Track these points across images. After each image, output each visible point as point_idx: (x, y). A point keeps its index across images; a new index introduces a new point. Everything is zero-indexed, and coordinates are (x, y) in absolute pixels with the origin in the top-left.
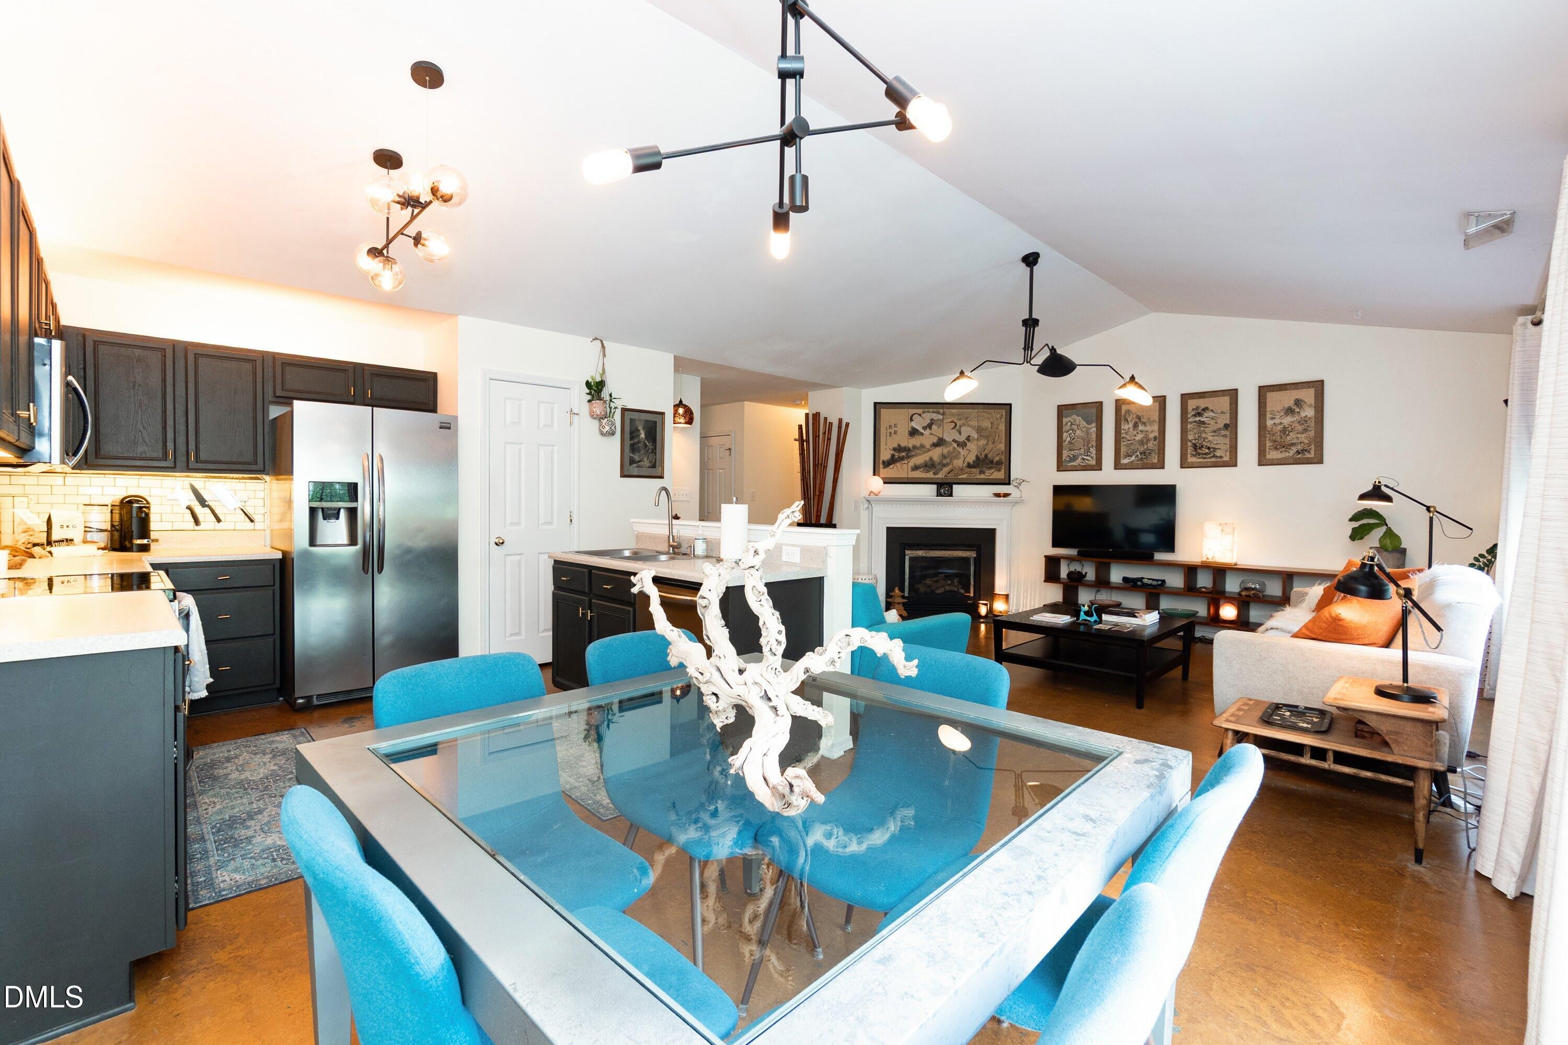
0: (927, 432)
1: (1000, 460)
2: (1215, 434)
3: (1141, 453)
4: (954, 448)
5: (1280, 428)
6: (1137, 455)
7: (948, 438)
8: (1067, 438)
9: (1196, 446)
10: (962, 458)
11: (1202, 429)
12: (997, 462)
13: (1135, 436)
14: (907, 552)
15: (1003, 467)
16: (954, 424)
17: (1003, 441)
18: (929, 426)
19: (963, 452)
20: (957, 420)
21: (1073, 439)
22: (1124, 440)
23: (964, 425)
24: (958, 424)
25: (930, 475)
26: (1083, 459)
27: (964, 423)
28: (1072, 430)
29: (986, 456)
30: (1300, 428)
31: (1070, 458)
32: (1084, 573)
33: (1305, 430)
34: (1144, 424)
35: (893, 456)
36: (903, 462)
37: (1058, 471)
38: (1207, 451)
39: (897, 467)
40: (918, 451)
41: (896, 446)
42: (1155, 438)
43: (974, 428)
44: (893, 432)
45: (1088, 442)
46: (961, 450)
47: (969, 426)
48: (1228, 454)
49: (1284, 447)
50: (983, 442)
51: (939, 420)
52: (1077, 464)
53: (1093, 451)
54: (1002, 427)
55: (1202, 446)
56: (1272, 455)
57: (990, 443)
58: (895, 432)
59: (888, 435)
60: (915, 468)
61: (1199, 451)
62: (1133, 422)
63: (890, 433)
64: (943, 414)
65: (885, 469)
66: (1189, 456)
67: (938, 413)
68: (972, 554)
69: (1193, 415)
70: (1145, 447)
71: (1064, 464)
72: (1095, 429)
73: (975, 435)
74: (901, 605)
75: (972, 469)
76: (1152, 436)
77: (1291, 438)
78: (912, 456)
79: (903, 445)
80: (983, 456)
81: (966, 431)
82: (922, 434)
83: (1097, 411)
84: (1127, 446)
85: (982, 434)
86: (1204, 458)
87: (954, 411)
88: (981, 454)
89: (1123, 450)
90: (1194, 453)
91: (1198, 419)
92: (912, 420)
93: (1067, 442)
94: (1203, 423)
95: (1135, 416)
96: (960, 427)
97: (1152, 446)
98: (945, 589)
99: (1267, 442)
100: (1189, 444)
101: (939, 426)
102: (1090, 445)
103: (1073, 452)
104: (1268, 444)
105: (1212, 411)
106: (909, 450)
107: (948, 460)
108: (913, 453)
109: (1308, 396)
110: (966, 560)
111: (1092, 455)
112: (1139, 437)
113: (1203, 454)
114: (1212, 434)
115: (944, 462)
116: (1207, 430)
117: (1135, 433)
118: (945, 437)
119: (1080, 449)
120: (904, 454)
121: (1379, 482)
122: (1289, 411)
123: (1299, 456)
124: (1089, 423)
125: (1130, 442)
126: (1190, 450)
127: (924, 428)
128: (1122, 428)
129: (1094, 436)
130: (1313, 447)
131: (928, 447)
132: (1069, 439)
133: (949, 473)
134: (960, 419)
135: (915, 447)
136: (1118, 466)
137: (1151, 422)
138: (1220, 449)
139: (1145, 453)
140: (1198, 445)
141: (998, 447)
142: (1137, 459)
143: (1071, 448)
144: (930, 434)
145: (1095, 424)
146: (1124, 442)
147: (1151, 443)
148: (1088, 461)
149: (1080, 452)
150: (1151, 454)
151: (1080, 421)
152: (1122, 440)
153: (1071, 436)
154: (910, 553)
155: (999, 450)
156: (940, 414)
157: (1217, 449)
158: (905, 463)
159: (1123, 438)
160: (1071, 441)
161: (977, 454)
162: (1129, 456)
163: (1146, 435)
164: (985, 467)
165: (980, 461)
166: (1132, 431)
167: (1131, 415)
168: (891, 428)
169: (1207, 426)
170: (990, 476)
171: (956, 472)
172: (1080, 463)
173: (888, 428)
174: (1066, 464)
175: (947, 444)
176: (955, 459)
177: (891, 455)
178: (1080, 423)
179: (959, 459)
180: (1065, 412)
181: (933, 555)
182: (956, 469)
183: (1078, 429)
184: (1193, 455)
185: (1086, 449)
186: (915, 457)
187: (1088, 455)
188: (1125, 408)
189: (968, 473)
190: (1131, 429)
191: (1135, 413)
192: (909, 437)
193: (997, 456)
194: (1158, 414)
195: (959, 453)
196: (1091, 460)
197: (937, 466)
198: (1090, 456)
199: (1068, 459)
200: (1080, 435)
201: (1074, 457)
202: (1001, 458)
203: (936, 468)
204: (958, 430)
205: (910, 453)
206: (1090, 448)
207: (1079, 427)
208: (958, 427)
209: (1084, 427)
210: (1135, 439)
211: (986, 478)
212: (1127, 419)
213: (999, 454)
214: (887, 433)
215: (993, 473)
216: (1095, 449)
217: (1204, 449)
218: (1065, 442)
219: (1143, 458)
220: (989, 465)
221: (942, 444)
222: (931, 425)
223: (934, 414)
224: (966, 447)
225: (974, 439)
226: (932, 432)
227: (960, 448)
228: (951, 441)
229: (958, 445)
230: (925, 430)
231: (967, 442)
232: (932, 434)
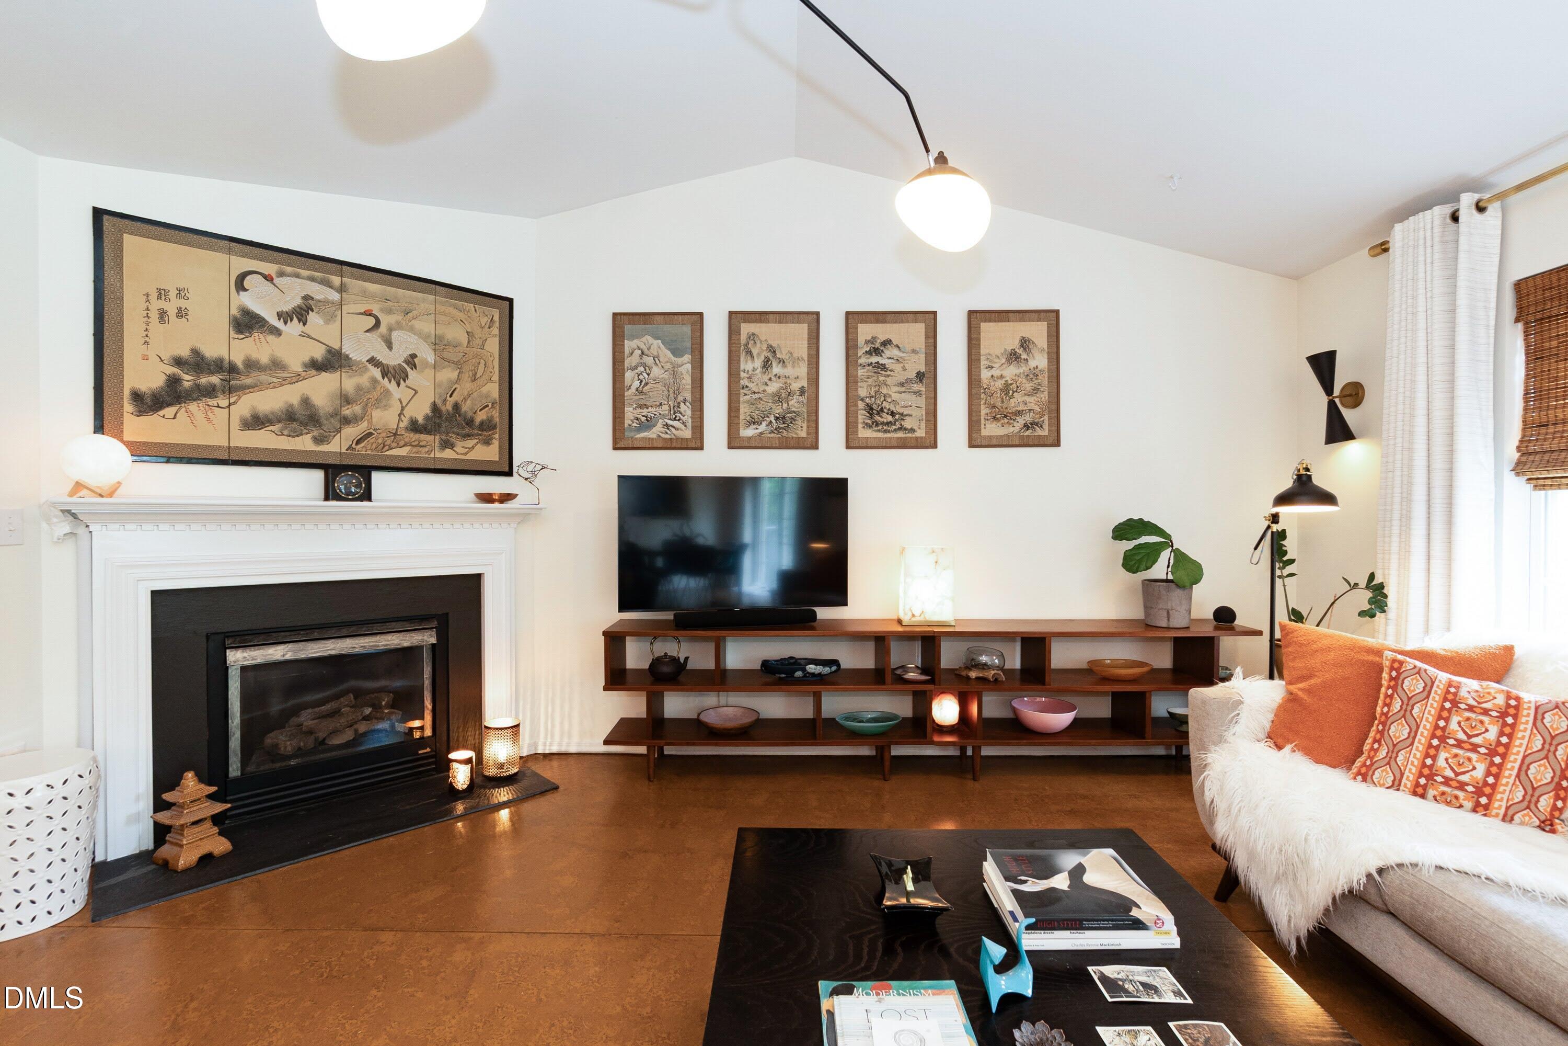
0: (294, 327)
1: (490, 419)
2: (903, 389)
3: (777, 419)
4: (374, 381)
5: (1000, 384)
6: (771, 422)
7: (358, 355)
8: (633, 381)
9: (872, 409)
11: (881, 378)
12: (482, 423)
13: (766, 384)
14: (237, 658)
15: (497, 436)
16: (372, 321)
17: (496, 378)
18: (301, 313)
19: (397, 392)
20: (382, 310)
21: (646, 384)
22: (745, 391)
23: (399, 326)
24: (385, 320)
25: (305, 443)
26: (667, 426)
27: (398, 323)
28: (645, 366)
29: (456, 407)
30: (1028, 386)
31: (641, 423)
32: (682, 661)
33: (1036, 390)
34: (782, 362)
35: (173, 381)
36: (213, 402)
37: (615, 448)
38: (890, 418)
39: (190, 415)
40: (263, 377)
41: (184, 352)
42: (802, 391)
43: (425, 338)
44: (172, 312)
45: (677, 392)
46: (392, 386)
47: (412, 330)
48: (923, 425)
49: (1006, 416)
50: (448, 374)
51: (326, 302)
52: (654, 436)
53: (686, 410)
54: (493, 346)
55: (882, 410)
56: (991, 429)
57: (466, 377)
58: (181, 313)
59: (154, 315)
60: (256, 422)
61: (877, 418)
62: (763, 358)
63: (163, 314)
64: (342, 289)
65: (143, 419)
66: (860, 426)
67: (329, 284)
68: (428, 638)
69: (866, 352)
70: (785, 406)
71: (627, 434)
72: (689, 366)
73: (426, 354)
74: (208, 824)
75: (423, 437)
76: (796, 386)
77: (1016, 402)
78: (244, 388)
79: (211, 351)
80: (450, 406)
81: (407, 343)
82: (277, 332)
83: (692, 331)
84: (751, 403)
85: (445, 355)
86: (886, 431)
87: (374, 287)
88: (445, 400)
89: (744, 411)
90: (869, 422)
91: (874, 359)
92: (240, 286)
93: (633, 389)
94: (883, 367)
95: (765, 347)
96: (390, 330)
97: (796, 405)
98: (356, 731)
99: (983, 407)
100: (861, 405)
101: (329, 319)
102: (680, 398)
103: (645, 412)
104: (984, 411)
105: (897, 346)
106: (233, 369)
107: (357, 409)
108: (248, 381)
109: (1038, 332)
110: (410, 654)
111: (684, 419)
112: (773, 387)
113: (883, 423)
114: (897, 389)
115: (347, 411)
116: (889, 380)
117: (766, 378)
118: (347, 350)
119: (661, 404)
120: (215, 379)
122: (1013, 357)
123: (1028, 433)
124: (677, 352)
125: (757, 396)
126: (862, 416)
127: (285, 317)
128: (742, 367)
129: (687, 380)
130: (1046, 418)
131: (299, 369)
132: (637, 383)
133: (358, 443)
134: (390, 312)
135: (251, 365)
136: (735, 442)
137: (796, 361)
138: (910, 415)
139: (784, 417)
140: (875, 407)
141: (484, 390)
142: (770, 428)
143: (642, 402)
144: (300, 335)
145: (690, 356)
146: (745, 395)
147: (795, 400)
148: (677, 429)
149: (659, 410)
150: (795, 420)
151: (659, 348)
152: (742, 391)
153: (641, 377)
154: (245, 654)
155: (487, 396)
156: (331, 287)
157: (906, 415)
158: (218, 406)
159: (743, 388)
160: (640, 389)
161: (434, 402)
162: (754, 423)
163: (786, 383)
164: (453, 432)
165: (440, 417)
166: (760, 375)
167: (758, 345)
168: (159, 297)
169: (889, 373)
170: (466, 454)
171: (380, 441)
172: (660, 434)
173: (147, 295)
174: (632, 434)
175: (354, 368)
176: (377, 408)
177: (164, 378)
178: (660, 352)
179: (386, 407)
180: (628, 328)
181: (318, 652)
182: (379, 431)
183: (656, 364)
184: (867, 424)
185: (672, 406)
186: (251, 390)
187: (677, 418)
188: (746, 329)
189: (413, 444)
190: (758, 371)
191: (766, 340)
192: (233, 334)
193: (481, 410)
194: (806, 346)
195: (387, 392)
196: (683, 427)
197: (323, 421)
198: (679, 420)
199: (635, 425)
200: (660, 377)
201: (647, 420)
202: (492, 417)
203: (320, 427)
204: (382, 336)
205: (234, 379)
206: (679, 404)
207: (656, 359)
208: (383, 329)
209: (667, 362)
210: (764, 391)
211: (456, 459)
212: (751, 352)
213: (487, 406)
214: (148, 309)
215: (473, 447)
216: (690, 406)
217: (884, 415)
218: (628, 389)
219: (781, 428)
220: (463, 428)
221: (337, 365)
222: (304, 312)
223: (313, 284)
224: (405, 381)
225: (426, 364)
226: (307, 329)
227: (390, 381)
228: (364, 360)
229: (385, 374)
230: (286, 323)
231: (408, 369)
232: (309, 337)
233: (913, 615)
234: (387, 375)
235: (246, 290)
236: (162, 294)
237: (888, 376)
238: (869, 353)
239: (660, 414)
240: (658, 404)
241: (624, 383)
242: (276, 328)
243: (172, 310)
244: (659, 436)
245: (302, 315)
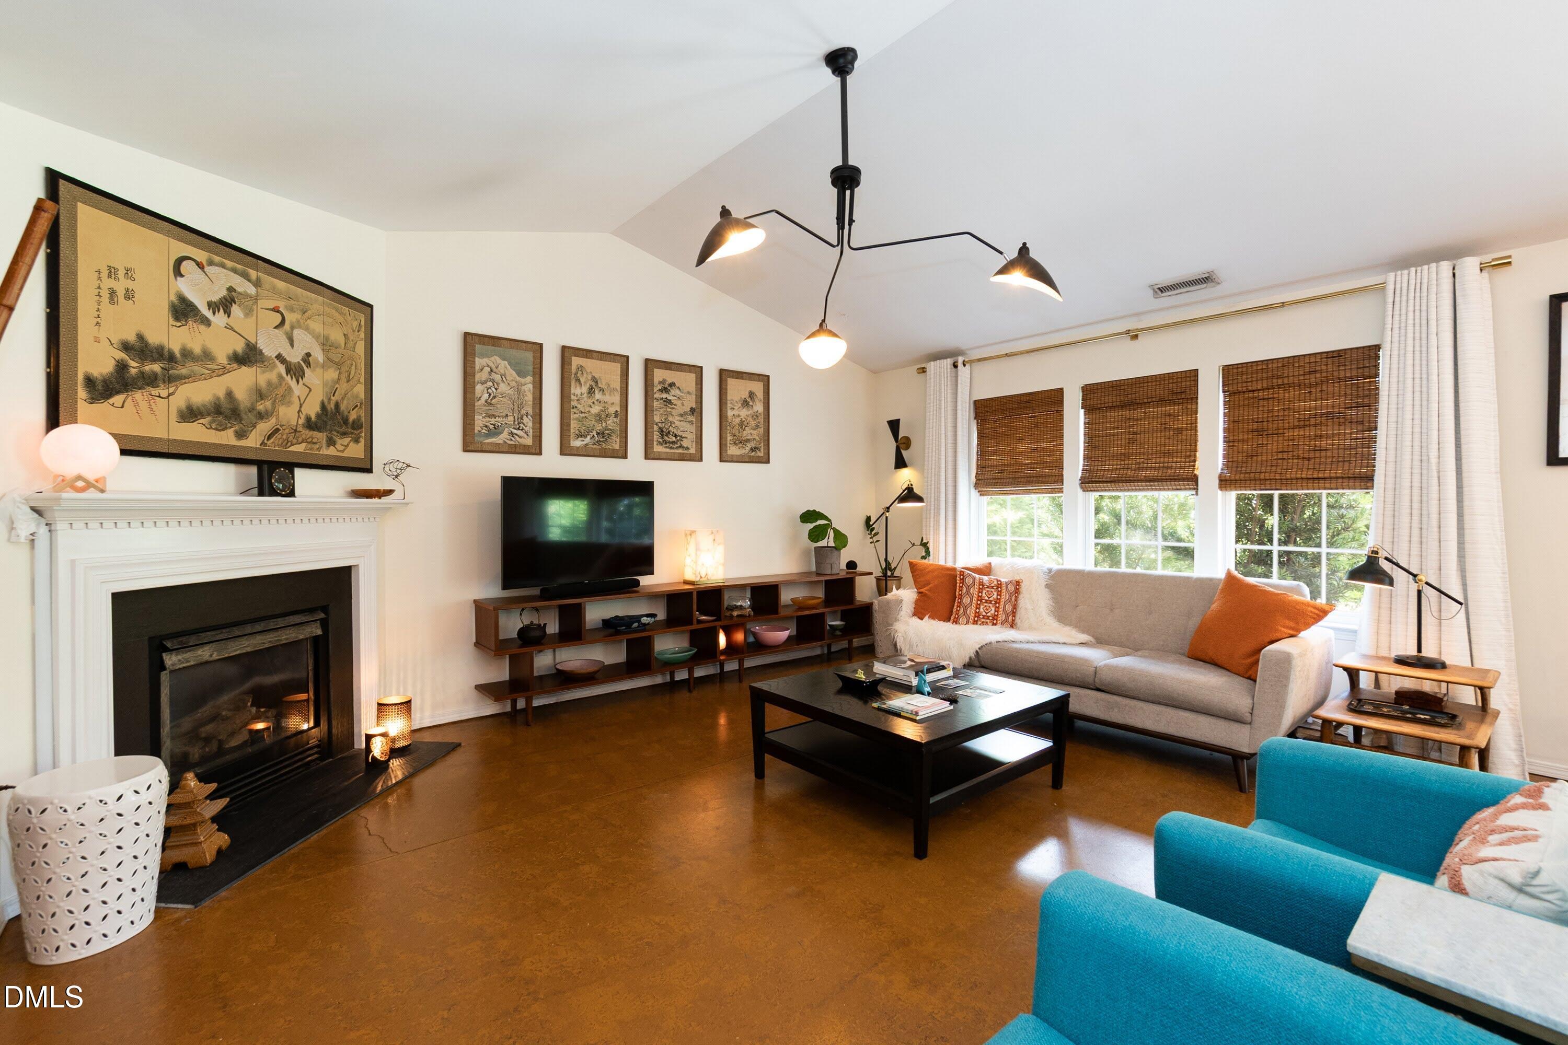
0: (219, 319)
1: (359, 418)
2: (682, 419)
3: (598, 434)
4: (280, 377)
5: (738, 420)
6: (594, 436)
7: (269, 351)
8: (483, 394)
9: (662, 431)
10: (296, 407)
11: (668, 410)
12: (354, 422)
13: (591, 407)
14: (170, 660)
15: (363, 435)
16: (279, 318)
17: (362, 380)
18: (225, 305)
19: (298, 390)
21: (494, 397)
22: (575, 410)
24: (289, 317)
25: (229, 438)
26: (512, 434)
27: (298, 321)
28: (493, 381)
29: (337, 405)
30: (753, 423)
31: (489, 430)
32: (542, 626)
33: (757, 427)
34: (602, 390)
35: (122, 367)
36: (155, 392)
37: (464, 450)
38: (674, 439)
39: (136, 404)
40: (197, 368)
41: (131, 338)
42: (616, 414)
43: (316, 337)
44: (121, 293)
45: (521, 406)
46: (293, 383)
47: (307, 329)
48: (694, 445)
49: (741, 442)
50: (332, 374)
51: (246, 295)
52: (501, 442)
53: (528, 422)
54: (361, 348)
55: (669, 432)
56: (733, 450)
57: (343, 377)
58: (129, 295)
59: (105, 295)
60: (190, 414)
61: (666, 438)
62: (588, 386)
63: (112, 293)
64: (257, 284)
65: (96, 406)
66: (655, 443)
68: (313, 630)
69: (659, 390)
70: (604, 424)
71: (475, 438)
72: (531, 386)
73: (318, 355)
74: (213, 823)
75: (315, 433)
76: (612, 410)
77: (747, 433)
78: (178, 377)
79: (154, 339)
80: (332, 406)
81: (305, 343)
82: (207, 322)
83: (534, 357)
84: (578, 420)
85: (330, 355)
86: (671, 448)
87: (281, 285)
88: (330, 400)
89: (574, 426)
90: (661, 440)
91: (664, 396)
92: (178, 273)
93: (483, 401)
94: (670, 402)
95: (590, 377)
96: (292, 328)
97: (612, 424)
99: (728, 435)
100: (656, 428)
101: (248, 312)
102: (523, 412)
103: (493, 421)
104: (729, 438)
105: (678, 388)
106: (171, 358)
107: (268, 404)
108: (184, 371)
109: (758, 387)
111: (526, 429)
112: (596, 409)
113: (670, 442)
114: (678, 418)
115: (260, 407)
116: (673, 412)
117: (590, 402)
118: (261, 345)
119: (507, 415)
120: (156, 367)
121: (912, 485)
122: (745, 403)
123: (753, 454)
124: (521, 374)
125: (583, 415)
126: (656, 436)
127: (214, 307)
128: (572, 392)
129: (529, 397)
130: (762, 444)
131: (222, 359)
132: (486, 396)
133: (269, 438)
134: (292, 310)
135: (187, 354)
136: (565, 450)
137: (611, 391)
138: (686, 438)
139: (603, 433)
140: (664, 430)
141: (355, 390)
142: (592, 441)
143: (491, 412)
144: (226, 327)
145: (531, 378)
146: (575, 413)
147: (611, 421)
148: (520, 437)
149: (505, 420)
150: (611, 436)
151: (506, 368)
152: (572, 410)
153: (489, 391)
154: (180, 657)
155: (357, 396)
156: (249, 280)
157: (684, 438)
158: (159, 396)
159: (573, 408)
160: (489, 401)
161: (323, 400)
162: (581, 436)
163: (605, 407)
164: (335, 430)
165: (326, 415)
166: (586, 399)
167: (585, 375)
168: (110, 276)
169: (673, 406)
170: (343, 451)
171: (284, 437)
172: (506, 440)
173: (99, 272)
174: (481, 439)
175: (266, 363)
176: (283, 404)
177: (113, 363)
178: (507, 372)
179: (289, 403)
180: (478, 347)
181: (237, 650)
182: (284, 427)
183: (503, 381)
184: (659, 442)
185: (516, 418)
186: (187, 381)
187: (521, 428)
188: (576, 361)
189: (308, 440)
190: (584, 396)
191: (591, 372)
192: (172, 322)
193: (353, 410)
194: (619, 380)
195: (290, 389)
196: (526, 436)
197: (244, 416)
198: (522, 430)
199: (484, 431)
200: (507, 392)
201: (495, 428)
202: (360, 416)
203: (241, 421)
204: (287, 334)
205: (172, 368)
206: (522, 416)
207: (503, 377)
208: (287, 326)
209: (513, 380)
210: (589, 412)
211: (337, 456)
212: (579, 380)
213: (357, 406)
214: (99, 288)
215: (348, 445)
216: (531, 419)
217: (670, 436)
218: (479, 400)
219: (601, 441)
220: (341, 427)
221: (253, 359)
222: (228, 304)
223: (236, 276)
224: (302, 379)
225: (317, 362)
226: (231, 321)
227: (292, 378)
228: (274, 356)
229: (288, 371)
230: (214, 313)
231: (305, 368)
232: (232, 329)
233: (701, 577)
234: (290, 372)
235: (182, 276)
236: (112, 272)
237: (673, 408)
238: (661, 390)
239: (506, 424)
240: (504, 415)
241: (475, 394)
242: (206, 318)
243: (120, 287)
244: (505, 442)
245: (227, 307)
